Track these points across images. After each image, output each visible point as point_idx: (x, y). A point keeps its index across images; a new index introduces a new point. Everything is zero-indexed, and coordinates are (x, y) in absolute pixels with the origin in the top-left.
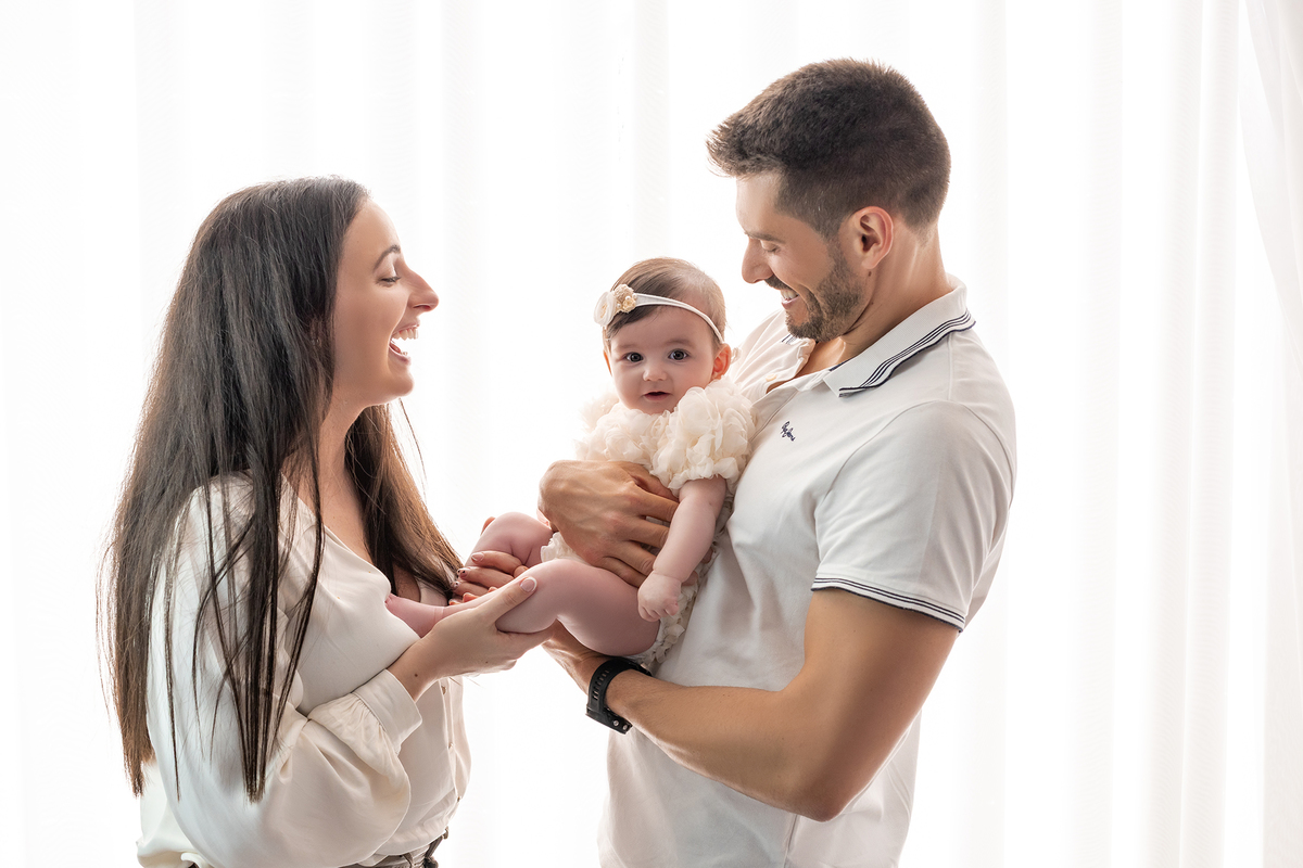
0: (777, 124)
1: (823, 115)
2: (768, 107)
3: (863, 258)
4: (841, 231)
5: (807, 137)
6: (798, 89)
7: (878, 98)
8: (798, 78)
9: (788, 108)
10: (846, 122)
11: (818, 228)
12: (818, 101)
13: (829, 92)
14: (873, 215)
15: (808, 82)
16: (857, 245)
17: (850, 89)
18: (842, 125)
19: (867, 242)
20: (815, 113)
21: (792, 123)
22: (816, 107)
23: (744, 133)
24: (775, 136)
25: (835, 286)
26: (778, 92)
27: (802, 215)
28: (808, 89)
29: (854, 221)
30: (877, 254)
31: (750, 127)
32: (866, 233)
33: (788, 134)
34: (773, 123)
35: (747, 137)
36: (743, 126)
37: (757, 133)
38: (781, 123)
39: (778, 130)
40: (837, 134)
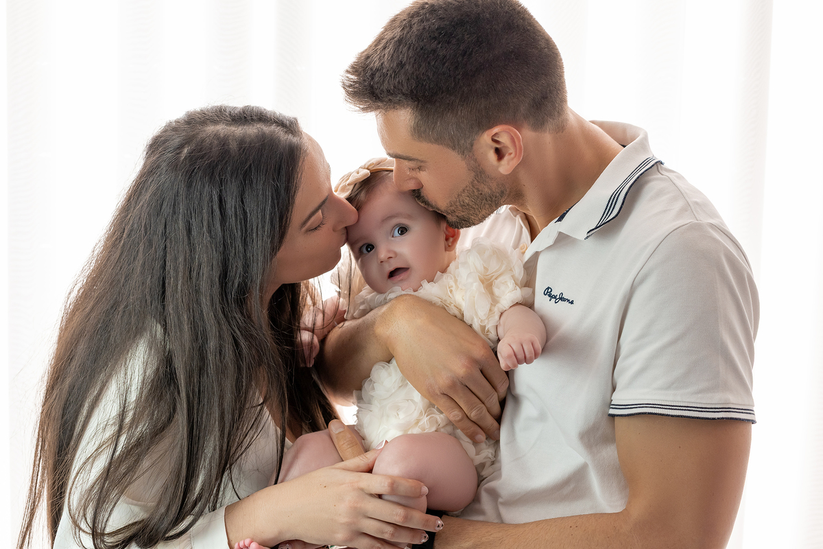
0: (401, 65)
1: (441, 53)
2: (391, 48)
3: (498, 167)
4: (474, 147)
5: (430, 74)
6: (415, 28)
7: (488, 26)
8: (412, 17)
9: (409, 48)
10: (464, 56)
11: (454, 148)
12: (435, 38)
13: (443, 28)
14: (503, 133)
15: (422, 21)
16: (492, 156)
17: (461, 23)
18: (460, 59)
19: (499, 153)
20: (434, 51)
21: (414, 63)
22: (434, 45)
23: (373, 76)
24: (402, 78)
25: (478, 190)
26: (397, 32)
27: (438, 140)
28: (424, 29)
29: (486, 138)
30: (511, 163)
31: (377, 70)
32: (498, 146)
33: (413, 73)
34: (397, 66)
35: (376, 79)
36: (371, 69)
37: (385, 75)
38: (405, 64)
39: (403, 71)
40: (457, 68)
